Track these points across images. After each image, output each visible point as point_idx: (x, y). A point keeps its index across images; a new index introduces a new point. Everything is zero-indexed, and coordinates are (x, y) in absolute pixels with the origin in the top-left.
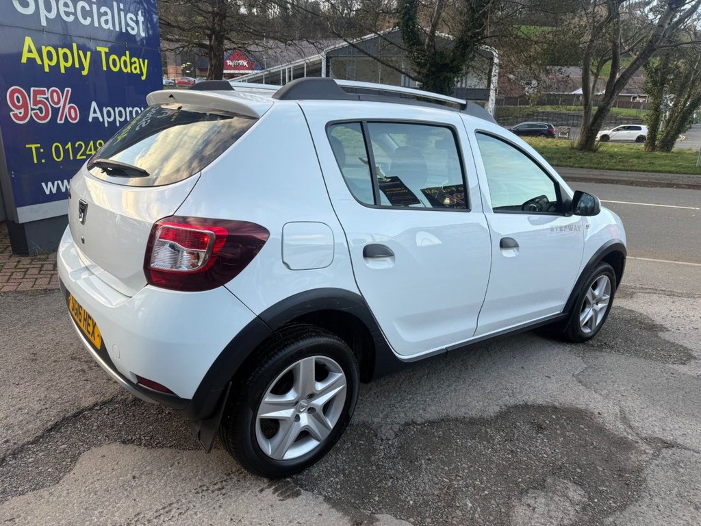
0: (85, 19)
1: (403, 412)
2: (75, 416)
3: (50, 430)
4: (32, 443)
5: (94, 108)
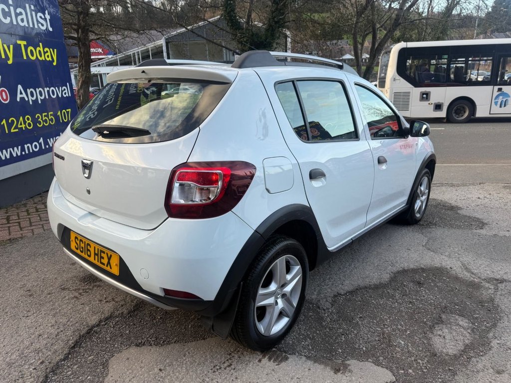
0: (6, 18)
1: (329, 288)
2: (88, 332)
3: (74, 347)
4: (64, 360)
5: (20, 91)
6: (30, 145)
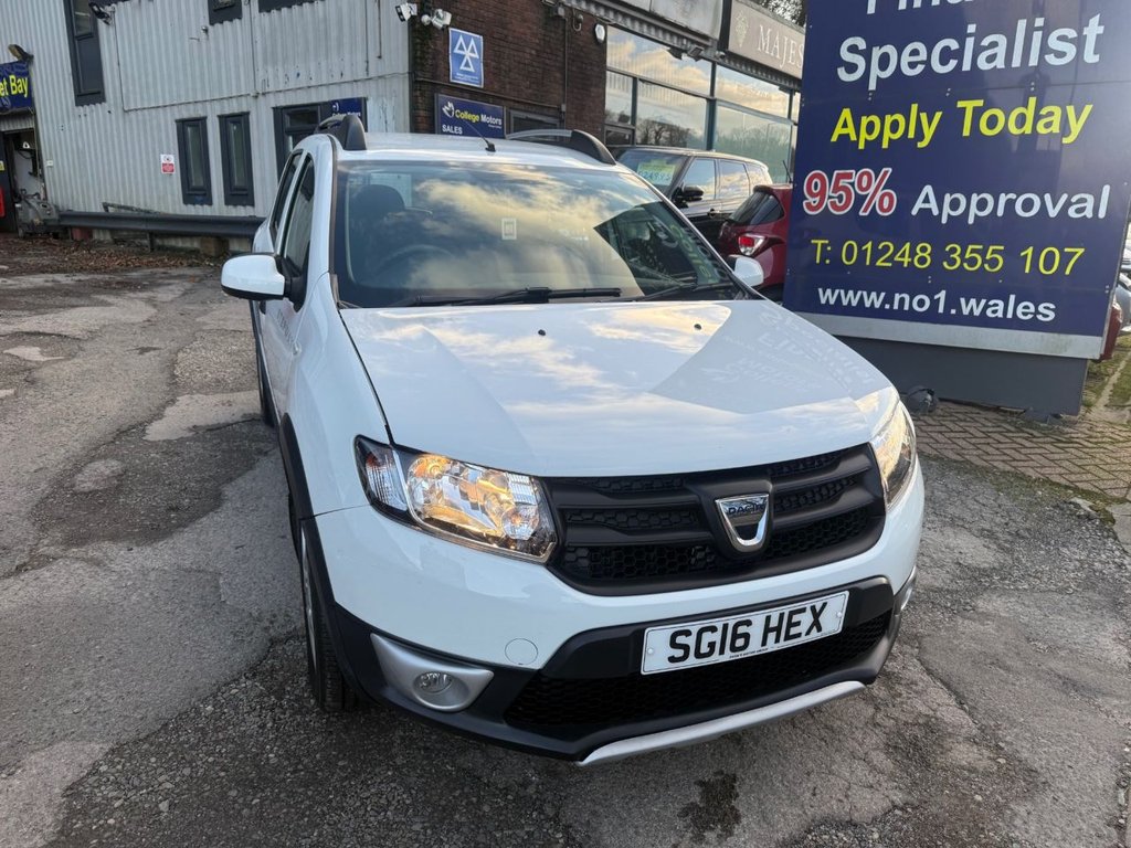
0: (945, 64)
5: (927, 195)
6: (907, 297)
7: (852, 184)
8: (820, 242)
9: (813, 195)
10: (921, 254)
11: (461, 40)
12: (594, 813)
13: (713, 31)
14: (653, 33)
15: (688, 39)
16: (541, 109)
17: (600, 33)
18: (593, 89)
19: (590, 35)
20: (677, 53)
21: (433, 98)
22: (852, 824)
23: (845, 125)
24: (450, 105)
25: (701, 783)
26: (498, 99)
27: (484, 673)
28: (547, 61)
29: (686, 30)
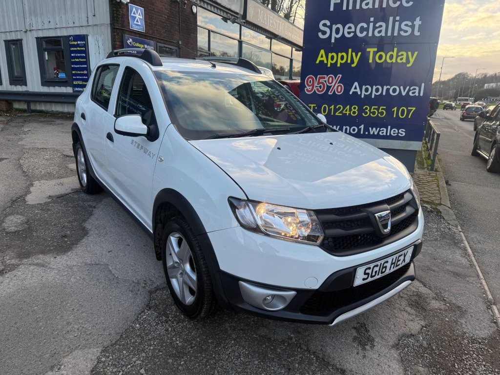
0: (362, 33)
5: (356, 86)
6: (348, 128)
7: (325, 81)
8: (312, 105)
9: (309, 86)
10: (353, 110)
11: (134, 9)
12: (322, 346)
13: (240, 11)
14: (216, 11)
15: (230, 14)
16: (171, 43)
17: (194, 9)
18: (192, 35)
19: (190, 10)
20: (225, 20)
21: (123, 36)
22: (412, 335)
23: (322, 56)
24: (131, 40)
25: (355, 328)
26: (152, 38)
27: (293, 293)
28: (172, 21)
29: (230, 10)
